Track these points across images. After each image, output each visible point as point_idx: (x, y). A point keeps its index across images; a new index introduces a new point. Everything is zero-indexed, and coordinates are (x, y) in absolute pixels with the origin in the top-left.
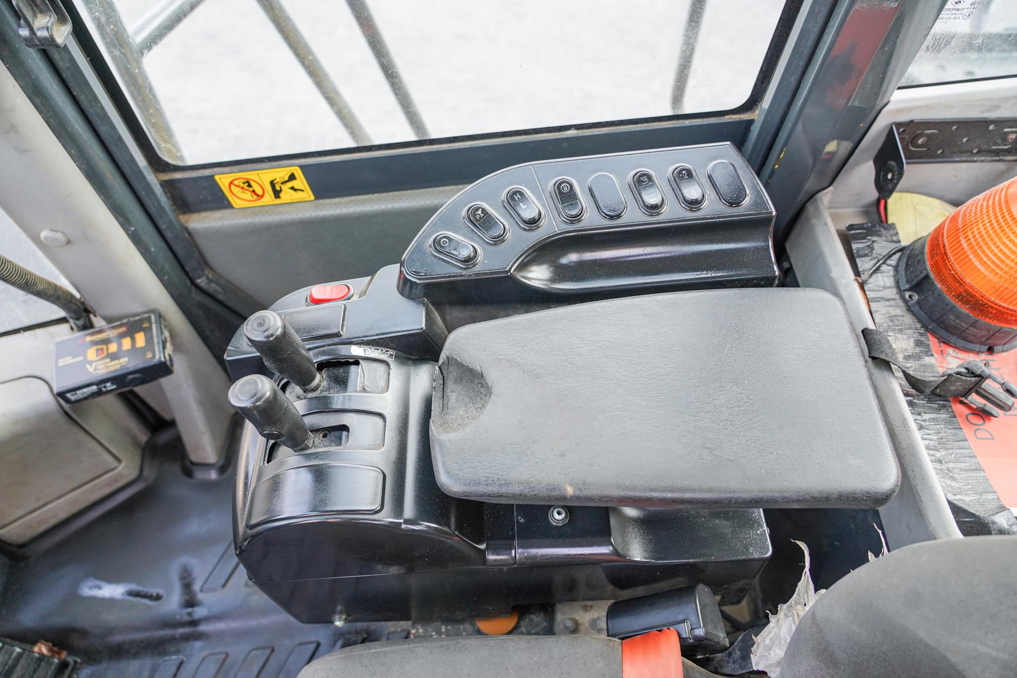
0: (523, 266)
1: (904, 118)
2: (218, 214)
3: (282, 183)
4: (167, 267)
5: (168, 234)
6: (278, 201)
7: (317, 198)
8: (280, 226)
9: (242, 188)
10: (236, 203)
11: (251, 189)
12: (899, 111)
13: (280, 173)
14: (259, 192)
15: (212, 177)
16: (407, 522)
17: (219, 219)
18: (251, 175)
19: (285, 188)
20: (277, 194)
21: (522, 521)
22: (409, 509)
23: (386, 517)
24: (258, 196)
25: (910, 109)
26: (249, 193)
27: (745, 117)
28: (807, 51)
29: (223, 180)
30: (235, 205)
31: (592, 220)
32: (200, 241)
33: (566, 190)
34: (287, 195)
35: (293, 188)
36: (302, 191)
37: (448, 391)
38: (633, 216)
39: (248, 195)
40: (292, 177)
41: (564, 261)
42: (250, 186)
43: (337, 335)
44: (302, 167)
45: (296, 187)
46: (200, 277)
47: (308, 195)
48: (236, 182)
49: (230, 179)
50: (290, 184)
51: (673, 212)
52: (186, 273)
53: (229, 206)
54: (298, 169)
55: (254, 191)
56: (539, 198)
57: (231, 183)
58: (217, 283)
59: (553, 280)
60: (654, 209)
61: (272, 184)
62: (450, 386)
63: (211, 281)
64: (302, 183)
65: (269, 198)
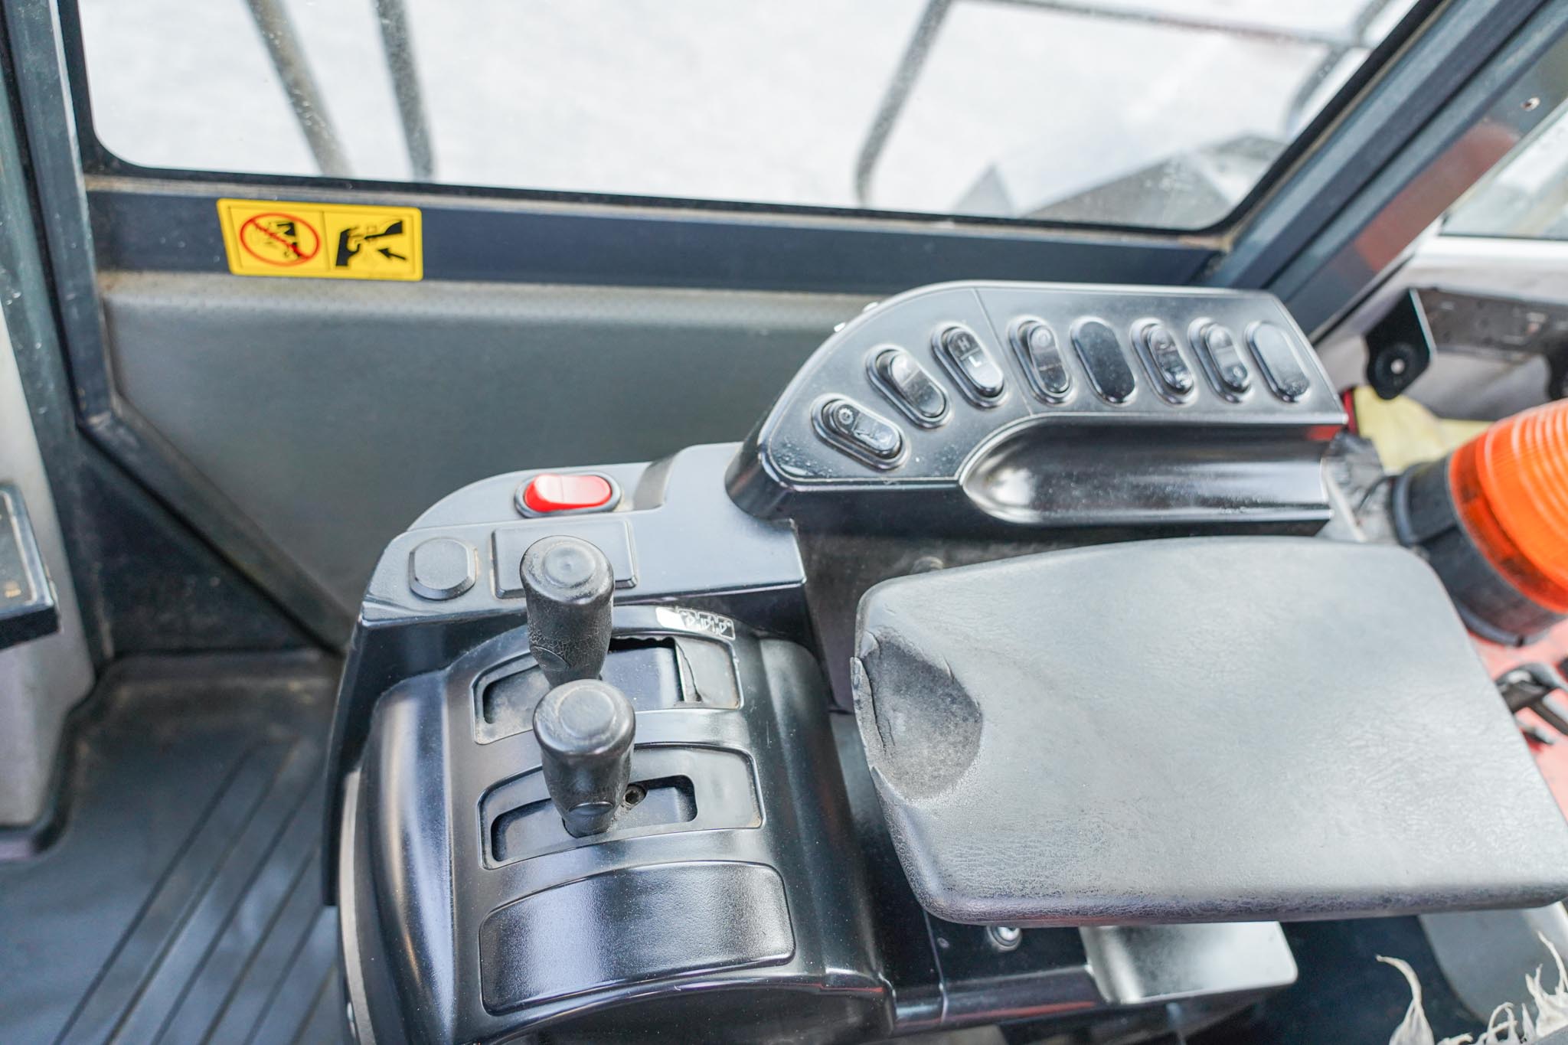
2: (190, 282)
3: (367, 238)
4: (51, 387)
5: (73, 314)
6: (341, 272)
7: (426, 277)
8: (332, 325)
9: (272, 235)
10: (240, 261)
11: (290, 240)
13: (370, 217)
15: (212, 202)
17: (194, 293)
18: (303, 211)
19: (370, 249)
20: (344, 256)
21: (945, 944)
24: (299, 254)
26: (281, 247)
29: (233, 213)
30: (235, 267)
32: (123, 334)
34: (367, 263)
35: (386, 252)
36: (403, 258)
39: (278, 252)
40: (396, 229)
42: (292, 232)
43: (631, 584)
44: (427, 213)
45: (394, 250)
46: (99, 412)
47: (413, 268)
48: (263, 222)
49: (249, 212)
50: (383, 243)
52: (75, 399)
53: (223, 267)
54: (417, 215)
55: (294, 246)
57: (252, 221)
58: (131, 429)
61: (345, 236)
62: (888, 698)
63: (117, 422)
64: (410, 243)
65: (323, 264)
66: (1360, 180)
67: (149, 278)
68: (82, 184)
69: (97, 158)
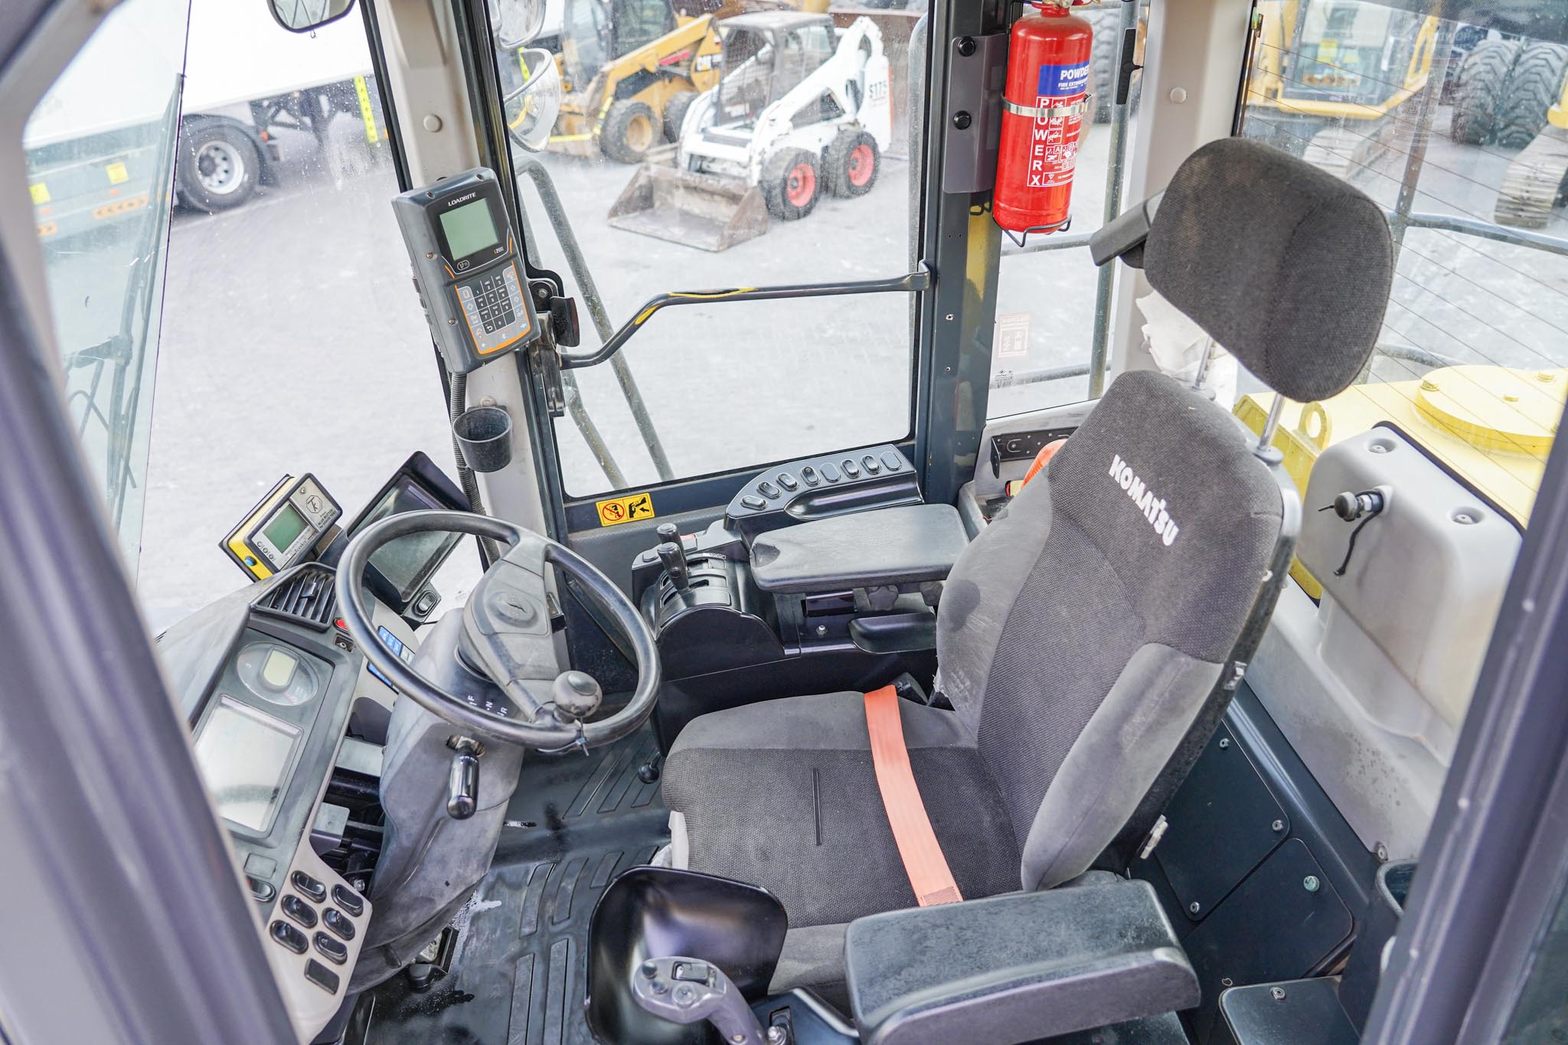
0: (792, 506)
1: (998, 433)
2: (592, 531)
6: (632, 520)
7: (657, 515)
8: (631, 536)
10: (605, 522)
12: (993, 430)
13: (635, 499)
14: (621, 513)
15: (594, 503)
16: (743, 614)
17: (593, 534)
18: (616, 501)
19: (638, 509)
21: (802, 634)
22: (743, 610)
23: (732, 609)
25: (999, 428)
27: (910, 443)
28: (926, 399)
29: (600, 505)
31: (823, 483)
33: (808, 470)
34: (639, 514)
35: (643, 509)
37: (758, 558)
38: (845, 480)
39: (613, 517)
40: (644, 501)
41: (811, 503)
42: (616, 509)
43: (696, 549)
44: (650, 493)
47: (651, 514)
49: (604, 505)
50: (641, 507)
51: (864, 476)
53: (600, 525)
54: (648, 495)
56: (795, 477)
59: (805, 513)
60: (855, 475)
61: (630, 506)
62: (758, 556)
64: (648, 505)
65: (626, 518)
66: (926, 405)
67: (581, 533)
68: (564, 506)
69: (567, 498)
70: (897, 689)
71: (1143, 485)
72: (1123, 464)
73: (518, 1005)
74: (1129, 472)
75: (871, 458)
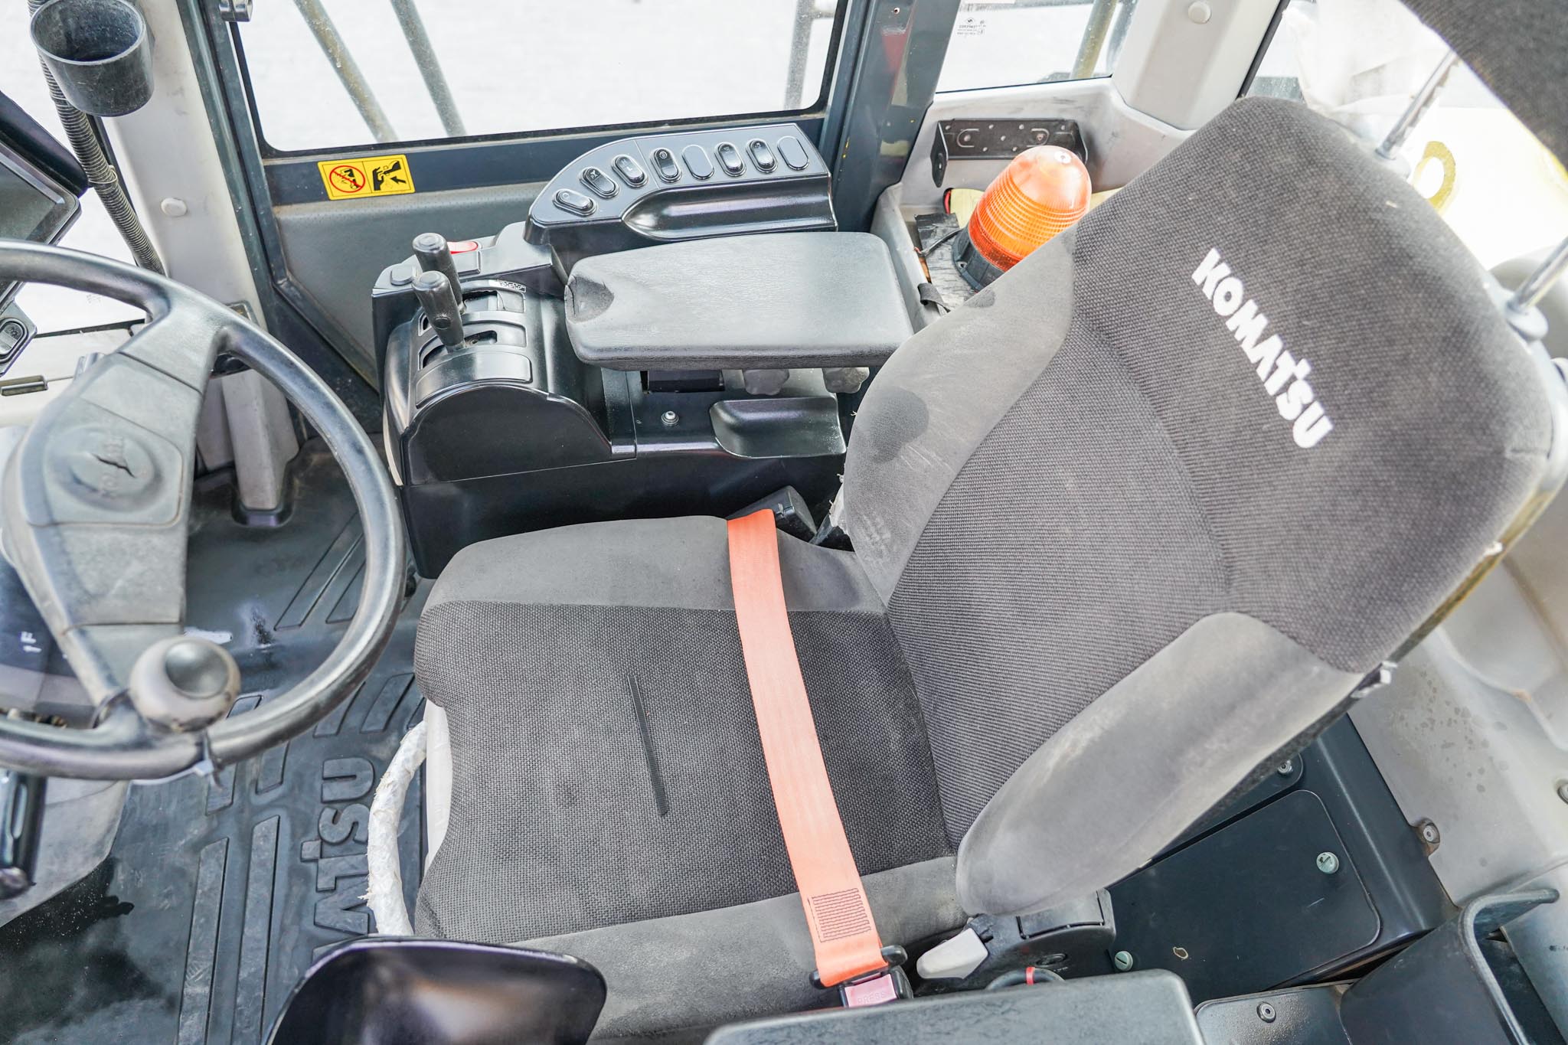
0: (635, 214)
1: (948, 117)
2: (312, 206)
3: (385, 173)
4: (259, 257)
5: (264, 222)
6: (377, 193)
7: (417, 191)
8: (378, 219)
9: (343, 177)
10: (333, 194)
11: (352, 179)
12: (941, 110)
13: (384, 162)
14: (360, 182)
15: (315, 163)
16: (551, 395)
17: (314, 211)
18: (355, 163)
19: (387, 178)
20: (377, 184)
21: (640, 423)
22: (551, 388)
23: (533, 388)
24: (357, 186)
25: (951, 109)
26: (349, 183)
27: (818, 116)
28: (852, 54)
29: (325, 167)
30: (331, 197)
31: (686, 181)
32: (289, 237)
33: (664, 156)
34: (389, 186)
35: (395, 179)
36: (404, 182)
37: (578, 302)
38: (720, 178)
39: (347, 186)
40: (397, 167)
41: (666, 212)
42: (351, 175)
43: (476, 272)
44: (407, 155)
45: (398, 178)
46: (282, 278)
47: (409, 187)
48: (338, 171)
49: (332, 167)
50: (393, 175)
51: (751, 174)
52: (270, 270)
53: (325, 197)
54: (404, 157)
55: (354, 181)
56: (642, 164)
57: (333, 171)
58: (297, 288)
59: (656, 228)
60: (735, 171)
61: (375, 173)
62: (579, 298)
63: (291, 284)
65: (368, 190)
66: (851, 64)
67: (295, 207)
68: (262, 163)
69: (267, 151)
70: (776, 515)
71: (1262, 321)
72: (1225, 269)
73: (202, 920)
74: (1236, 286)
75: (762, 144)
